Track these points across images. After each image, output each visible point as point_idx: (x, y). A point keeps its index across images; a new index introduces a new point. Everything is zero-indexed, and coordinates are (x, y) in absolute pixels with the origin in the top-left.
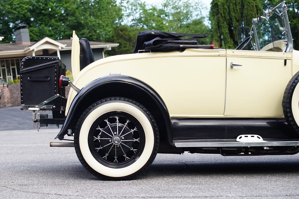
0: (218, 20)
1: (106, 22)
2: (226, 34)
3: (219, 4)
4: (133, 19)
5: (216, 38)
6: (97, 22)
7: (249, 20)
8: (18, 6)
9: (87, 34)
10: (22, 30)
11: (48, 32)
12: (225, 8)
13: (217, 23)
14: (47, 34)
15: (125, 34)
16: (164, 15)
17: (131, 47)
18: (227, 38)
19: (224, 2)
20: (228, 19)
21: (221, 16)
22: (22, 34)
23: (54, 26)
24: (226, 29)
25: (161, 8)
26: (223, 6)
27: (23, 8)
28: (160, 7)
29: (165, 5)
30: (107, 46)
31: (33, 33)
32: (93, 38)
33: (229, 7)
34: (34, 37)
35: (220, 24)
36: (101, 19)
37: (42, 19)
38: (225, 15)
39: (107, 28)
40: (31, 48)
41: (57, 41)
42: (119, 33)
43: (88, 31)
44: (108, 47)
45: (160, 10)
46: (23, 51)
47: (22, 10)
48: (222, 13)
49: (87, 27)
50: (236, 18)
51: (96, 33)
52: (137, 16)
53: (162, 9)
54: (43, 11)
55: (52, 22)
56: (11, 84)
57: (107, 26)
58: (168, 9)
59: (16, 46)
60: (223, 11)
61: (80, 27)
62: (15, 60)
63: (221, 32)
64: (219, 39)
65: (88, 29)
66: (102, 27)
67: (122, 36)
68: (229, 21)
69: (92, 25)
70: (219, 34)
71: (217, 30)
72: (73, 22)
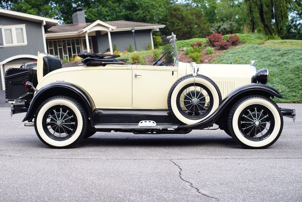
0: (250, 6)
1: (159, 3)
2: (257, 19)
6: (151, 3)
7: (278, 6)
9: (142, 14)
10: (78, 13)
11: (105, 13)
13: (249, 8)
15: (177, 14)
17: (184, 26)
18: (258, 22)
20: (259, 4)
21: (253, 2)
22: (79, 16)
24: (257, 13)
30: (154, 28)
31: (92, 14)
32: (147, 18)
34: (93, 17)
35: (252, 9)
39: (160, 9)
40: (84, 30)
42: (172, 12)
43: (141, 12)
44: (155, 28)
46: (77, 32)
49: (141, 7)
50: (266, 4)
51: (149, 14)
55: (109, 4)
56: (65, 62)
57: (160, 6)
59: (72, 27)
61: (135, 8)
62: (71, 41)
63: (252, 16)
64: (250, 23)
65: (142, 10)
66: (155, 7)
67: (175, 16)
68: (260, 6)
69: (146, 6)
70: (251, 18)
71: (249, 15)
72: (128, 3)
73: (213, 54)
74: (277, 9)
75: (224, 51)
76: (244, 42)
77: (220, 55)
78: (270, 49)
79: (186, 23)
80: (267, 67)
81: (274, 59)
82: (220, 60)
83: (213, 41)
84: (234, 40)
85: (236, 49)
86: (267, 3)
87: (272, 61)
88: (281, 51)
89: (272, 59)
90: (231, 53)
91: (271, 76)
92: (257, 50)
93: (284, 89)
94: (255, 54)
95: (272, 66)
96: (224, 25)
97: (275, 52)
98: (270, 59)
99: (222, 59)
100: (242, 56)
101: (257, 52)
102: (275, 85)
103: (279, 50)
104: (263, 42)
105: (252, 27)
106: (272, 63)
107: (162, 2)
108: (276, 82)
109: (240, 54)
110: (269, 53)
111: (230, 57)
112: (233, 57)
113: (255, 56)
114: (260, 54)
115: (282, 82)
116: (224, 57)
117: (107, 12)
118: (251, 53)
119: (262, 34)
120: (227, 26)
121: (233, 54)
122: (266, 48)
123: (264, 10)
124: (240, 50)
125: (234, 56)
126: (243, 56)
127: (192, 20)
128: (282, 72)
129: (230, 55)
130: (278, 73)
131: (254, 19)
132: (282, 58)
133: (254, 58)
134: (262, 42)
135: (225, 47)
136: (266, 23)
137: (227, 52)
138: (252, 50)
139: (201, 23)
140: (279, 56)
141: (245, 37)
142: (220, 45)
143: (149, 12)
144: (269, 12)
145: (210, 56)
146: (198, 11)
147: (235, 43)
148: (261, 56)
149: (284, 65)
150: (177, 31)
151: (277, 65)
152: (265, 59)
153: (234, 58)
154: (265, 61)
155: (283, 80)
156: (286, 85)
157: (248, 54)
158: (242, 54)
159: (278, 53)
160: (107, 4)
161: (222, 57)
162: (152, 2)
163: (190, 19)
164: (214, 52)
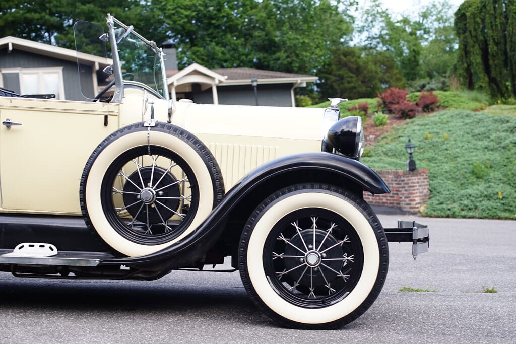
0: (465, 42)
1: (316, 40)
2: (476, 66)
3: (468, 14)
4: (368, 36)
5: (461, 71)
6: (302, 41)
8: (174, 12)
9: (284, 60)
10: (165, 51)
11: (220, 55)
12: (477, 22)
13: (462, 47)
14: (218, 58)
15: (350, 62)
16: (422, 32)
18: (478, 72)
19: (476, 12)
20: (481, 41)
21: (470, 36)
23: (230, 45)
24: (477, 57)
25: (417, 19)
26: (474, 18)
27: (182, 15)
28: (415, 18)
29: (425, 16)
30: (297, 80)
31: (197, 56)
33: (483, 20)
35: (468, 49)
36: (308, 35)
37: (212, 33)
38: (477, 34)
39: (318, 51)
40: (170, 81)
41: (214, 70)
42: (341, 59)
43: (284, 55)
44: (299, 81)
45: (415, 23)
47: (180, 18)
48: (472, 31)
49: (284, 47)
50: (494, 40)
51: (299, 59)
52: (375, 31)
53: (419, 22)
54: (213, 21)
55: (227, 39)
57: (318, 47)
58: (429, 22)
60: (473, 26)
61: (273, 49)
63: (469, 62)
64: (465, 74)
65: (286, 51)
66: (308, 48)
67: (345, 65)
68: (483, 44)
69: (292, 45)
70: (465, 65)
71: (462, 59)
72: (261, 40)
73: (385, 127)
74: (513, 49)
75: (408, 121)
76: (447, 105)
77: (398, 127)
78: (491, 119)
79: (365, 77)
80: (481, 151)
81: (495, 137)
82: (396, 137)
83: (389, 103)
84: (428, 102)
85: (429, 117)
86: (496, 37)
87: (492, 140)
88: (512, 123)
89: (493, 136)
90: (418, 125)
91: (487, 167)
92: (467, 121)
93: (509, 194)
94: (463, 127)
95: (492, 150)
96: (431, 83)
97: (499, 124)
98: (489, 138)
99: (400, 133)
100: (438, 131)
101: (466, 124)
102: (492, 184)
103: (508, 122)
104: (482, 106)
105: (468, 80)
106: (492, 144)
107: (321, 40)
108: (495, 179)
109: (435, 126)
110: (489, 126)
111: (416, 132)
112: (422, 132)
113: (462, 131)
114: (472, 127)
115: (505, 179)
116: (403, 131)
117: (223, 53)
118: (455, 126)
119: (485, 94)
120: (436, 85)
121: (421, 126)
122: (485, 117)
123: (490, 50)
124: (436, 119)
125: (423, 130)
126: (440, 129)
127: (374, 73)
128: (508, 161)
129: (417, 128)
130: (499, 162)
131: (471, 67)
132: (511, 136)
133: (459, 134)
134: (480, 107)
135: (409, 113)
136: (493, 74)
137: (413, 122)
138: (458, 120)
139: (392, 78)
140: (507, 131)
141: (450, 98)
142: (401, 110)
143: (297, 56)
144: (500, 55)
145: (380, 130)
146: (387, 58)
147: (429, 107)
148: (473, 131)
149: (512, 149)
150: (347, 92)
151: (500, 149)
152: (480, 137)
153: (423, 134)
154: (479, 140)
155: (508, 175)
156: (512, 185)
157: (449, 127)
158: (439, 127)
159: (506, 126)
160: (224, 41)
161: (400, 131)
162: (303, 38)
163: (371, 71)
164: (388, 121)
